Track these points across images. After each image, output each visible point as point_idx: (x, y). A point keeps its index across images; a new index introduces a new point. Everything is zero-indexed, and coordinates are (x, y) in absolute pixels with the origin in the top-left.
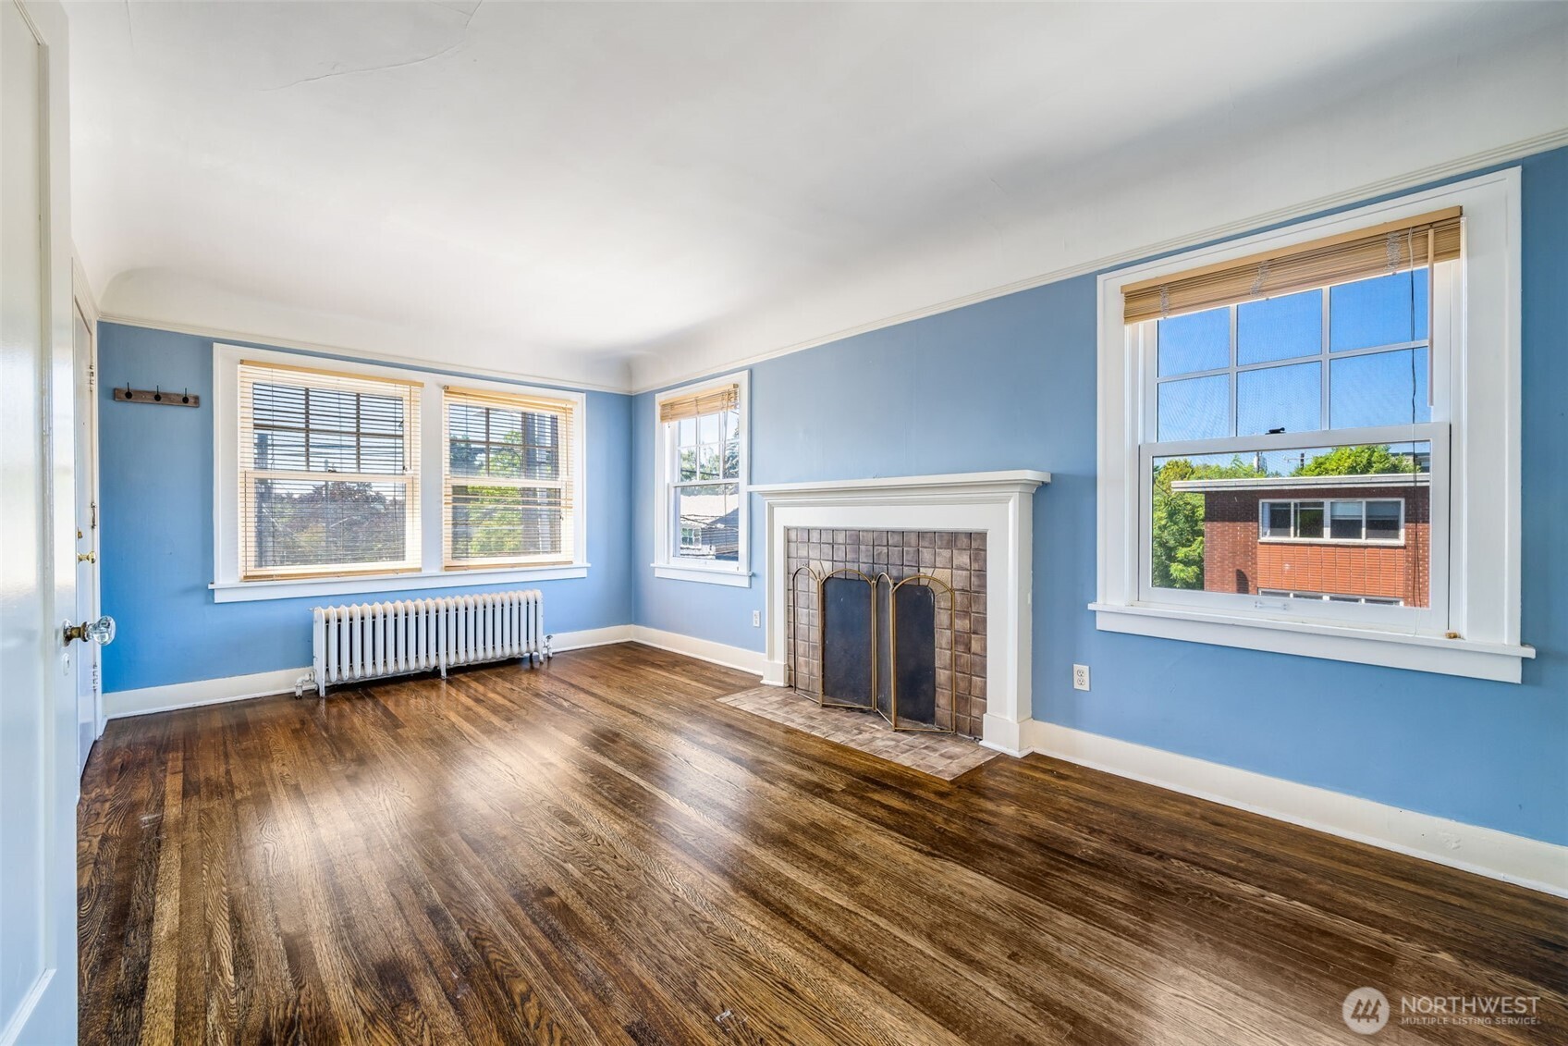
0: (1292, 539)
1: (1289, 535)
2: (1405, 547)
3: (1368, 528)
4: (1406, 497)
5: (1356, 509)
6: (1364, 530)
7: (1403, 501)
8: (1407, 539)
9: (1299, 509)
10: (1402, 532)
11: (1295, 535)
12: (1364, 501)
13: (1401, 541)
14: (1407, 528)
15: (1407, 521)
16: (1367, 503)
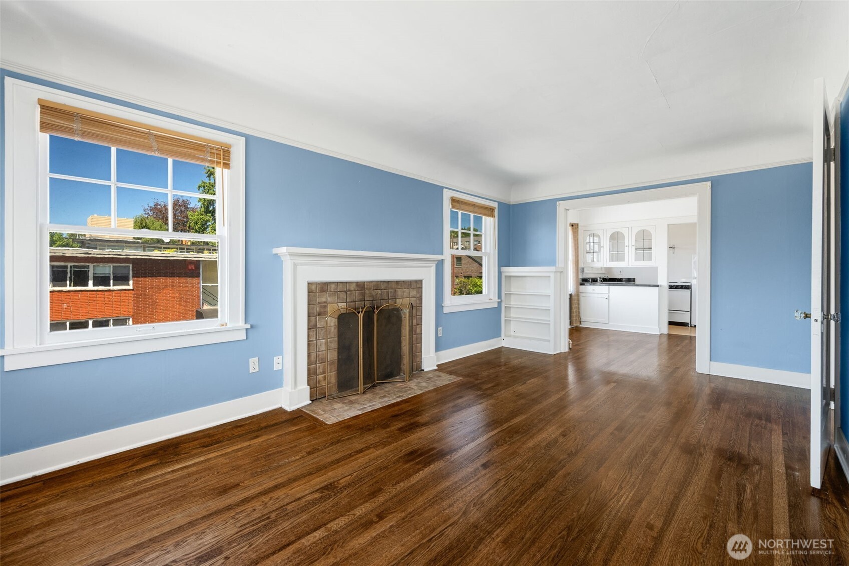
0: (68, 288)
1: (66, 286)
2: (133, 290)
3: (113, 280)
4: (133, 264)
5: (107, 270)
6: (111, 281)
7: (131, 266)
8: (133, 286)
9: (73, 269)
10: (131, 282)
11: (70, 286)
12: (112, 265)
13: (131, 287)
14: (133, 280)
15: (133, 277)
16: (113, 266)
